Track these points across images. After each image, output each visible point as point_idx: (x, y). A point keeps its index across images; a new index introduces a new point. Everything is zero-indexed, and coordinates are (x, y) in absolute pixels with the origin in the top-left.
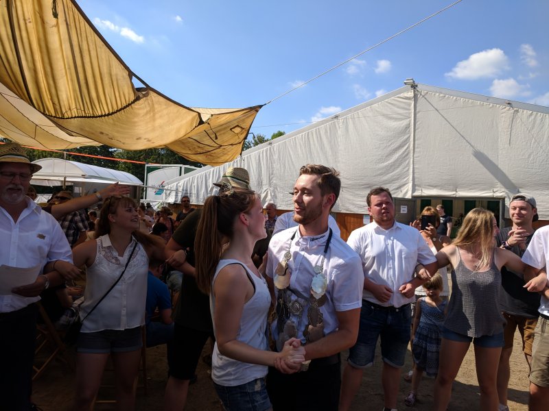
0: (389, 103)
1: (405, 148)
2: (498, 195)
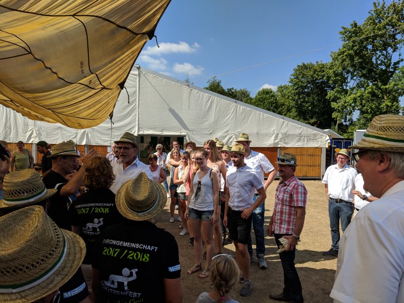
1: (133, 105)
2: (183, 134)
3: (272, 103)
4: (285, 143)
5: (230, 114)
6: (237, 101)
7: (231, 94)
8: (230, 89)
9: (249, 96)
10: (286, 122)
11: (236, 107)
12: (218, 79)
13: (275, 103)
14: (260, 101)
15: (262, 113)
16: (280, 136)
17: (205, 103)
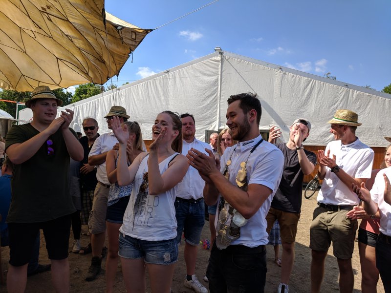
0: (205, 64)
1: (215, 95)
5: (339, 102)
11: (347, 93)
17: (302, 89)
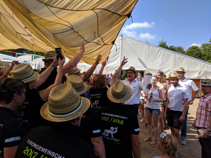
1: (118, 55)
2: (143, 70)
3: (198, 54)
4: (205, 77)
5: (171, 60)
6: (175, 52)
7: (172, 49)
8: (172, 47)
9: (183, 50)
10: (206, 65)
11: (175, 56)
12: (164, 41)
13: (199, 54)
14: (190, 53)
15: (191, 59)
16: (202, 73)
17: (156, 53)
